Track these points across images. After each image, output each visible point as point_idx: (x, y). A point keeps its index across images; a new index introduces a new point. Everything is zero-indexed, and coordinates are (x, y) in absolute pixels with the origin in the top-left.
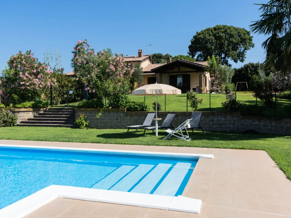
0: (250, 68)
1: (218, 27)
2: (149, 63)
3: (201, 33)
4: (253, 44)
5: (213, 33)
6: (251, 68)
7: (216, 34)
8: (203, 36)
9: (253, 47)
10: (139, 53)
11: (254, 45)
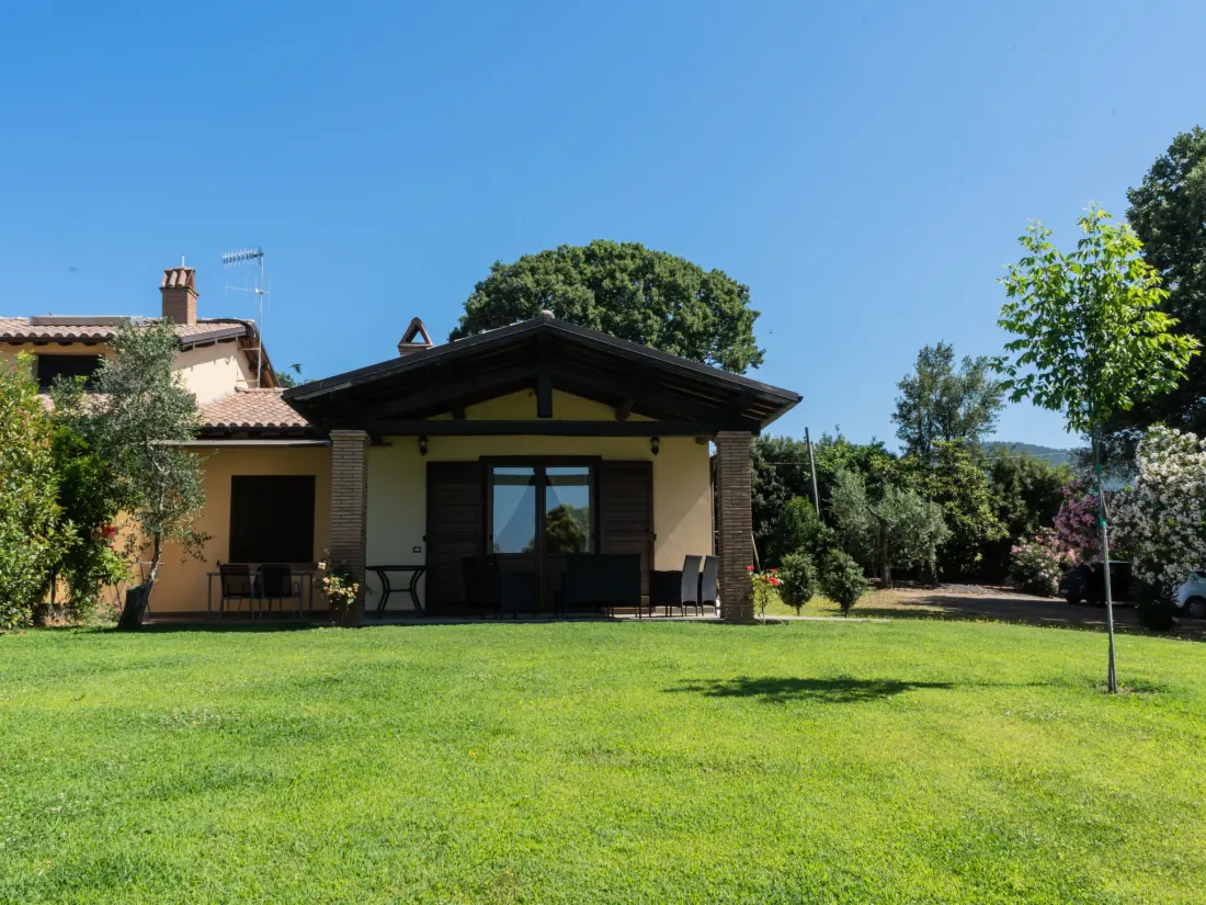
0: (756, 460)
1: (606, 250)
2: (241, 377)
3: (525, 265)
4: (759, 350)
5: (581, 273)
6: (762, 460)
7: (602, 280)
8: (537, 283)
9: (754, 365)
10: (166, 289)
11: (760, 355)
